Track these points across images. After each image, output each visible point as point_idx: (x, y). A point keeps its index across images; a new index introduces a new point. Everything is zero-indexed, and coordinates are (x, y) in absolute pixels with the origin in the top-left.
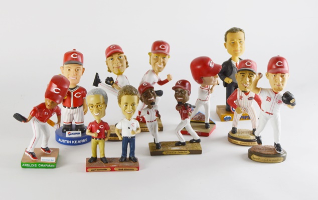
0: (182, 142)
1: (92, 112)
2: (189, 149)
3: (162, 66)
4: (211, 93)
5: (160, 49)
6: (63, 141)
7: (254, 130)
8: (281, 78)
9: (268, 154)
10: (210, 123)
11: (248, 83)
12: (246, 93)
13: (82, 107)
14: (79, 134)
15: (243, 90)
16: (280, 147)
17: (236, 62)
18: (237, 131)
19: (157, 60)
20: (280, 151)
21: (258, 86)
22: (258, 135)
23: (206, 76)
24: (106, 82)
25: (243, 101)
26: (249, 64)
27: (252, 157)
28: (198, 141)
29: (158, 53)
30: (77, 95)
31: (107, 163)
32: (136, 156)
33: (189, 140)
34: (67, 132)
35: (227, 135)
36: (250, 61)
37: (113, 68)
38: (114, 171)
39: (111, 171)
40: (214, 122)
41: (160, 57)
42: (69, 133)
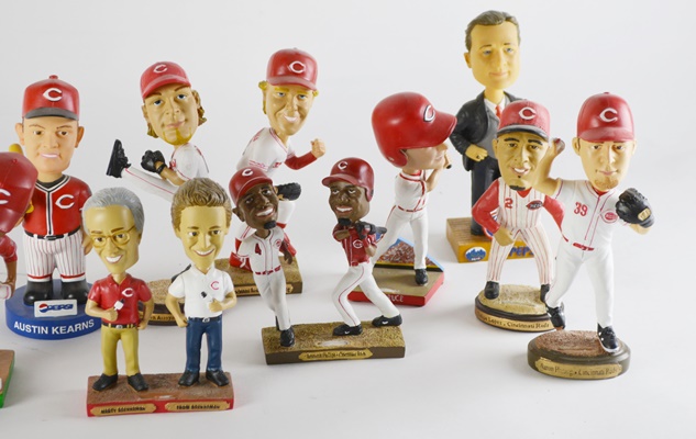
0: (351, 325)
1: (100, 254)
2: (369, 345)
3: (296, 118)
4: (430, 190)
5: (289, 73)
6: (28, 328)
7: (545, 289)
8: (612, 154)
9: (580, 356)
10: (428, 269)
11: (527, 166)
12: (523, 192)
13: (79, 233)
14: (71, 307)
15: (514, 184)
16: (612, 337)
17: (496, 104)
18: (500, 291)
19: (282, 103)
20: (613, 347)
21: (553, 175)
22: (555, 302)
23: (414, 145)
24: (144, 165)
25: (513, 212)
26: (528, 113)
27: (538, 364)
28: (396, 322)
29: (283, 84)
30: (63, 202)
31: (145, 389)
32: (225, 368)
33: (371, 319)
34: (37, 304)
35: (473, 302)
36: (533, 106)
37: (163, 125)
38: (166, 411)
39: (155, 412)
40: (440, 264)
41: (289, 96)
42: (41, 306)
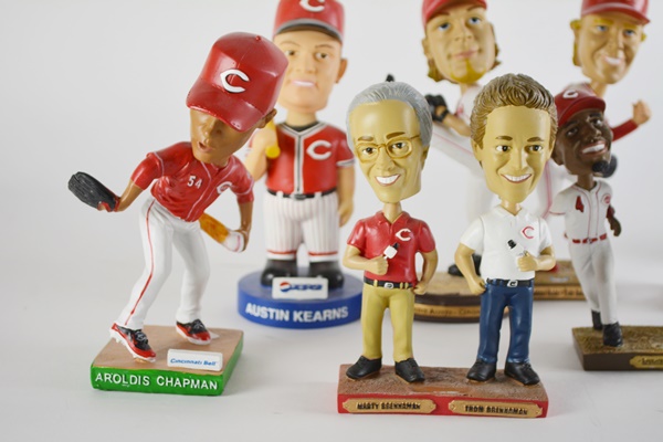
1: (368, 173)
3: (620, 60)
6: (262, 312)
13: (333, 197)
14: (319, 287)
19: (603, 40)
29: (608, 9)
30: (317, 150)
31: (420, 380)
38: (450, 413)
39: (433, 413)
41: (613, 30)
42: (283, 284)
